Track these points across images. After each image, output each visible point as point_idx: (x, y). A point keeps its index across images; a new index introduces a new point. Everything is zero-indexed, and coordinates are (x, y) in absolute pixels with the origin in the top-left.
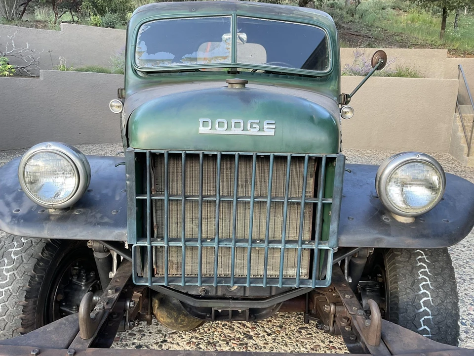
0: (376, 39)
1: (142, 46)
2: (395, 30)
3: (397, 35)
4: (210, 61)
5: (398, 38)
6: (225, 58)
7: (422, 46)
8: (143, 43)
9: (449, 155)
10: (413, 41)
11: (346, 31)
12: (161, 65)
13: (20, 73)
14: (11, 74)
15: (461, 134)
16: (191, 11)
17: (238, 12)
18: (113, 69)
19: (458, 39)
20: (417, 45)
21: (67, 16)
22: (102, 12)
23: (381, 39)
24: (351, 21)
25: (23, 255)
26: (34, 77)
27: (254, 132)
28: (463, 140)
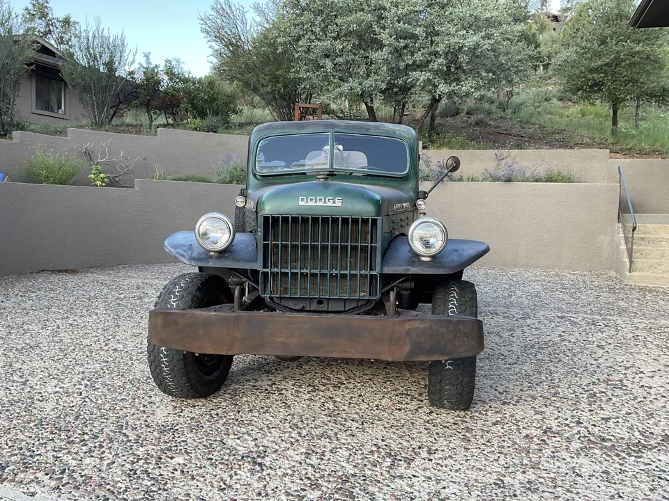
0: (530, 138)
1: (261, 156)
2: (555, 127)
3: (558, 133)
4: (313, 166)
5: (557, 136)
6: (324, 164)
7: (588, 146)
8: (262, 154)
9: (613, 273)
10: (577, 140)
11: (493, 129)
12: (275, 170)
13: (112, 183)
14: (103, 184)
15: (623, 247)
16: (299, 129)
17: (336, 130)
18: (215, 179)
19: (633, 137)
20: (582, 144)
21: (161, 120)
22: (202, 114)
23: (537, 138)
24: (501, 117)
25: (184, 293)
26: (127, 187)
27: (330, 204)
28: (625, 254)
